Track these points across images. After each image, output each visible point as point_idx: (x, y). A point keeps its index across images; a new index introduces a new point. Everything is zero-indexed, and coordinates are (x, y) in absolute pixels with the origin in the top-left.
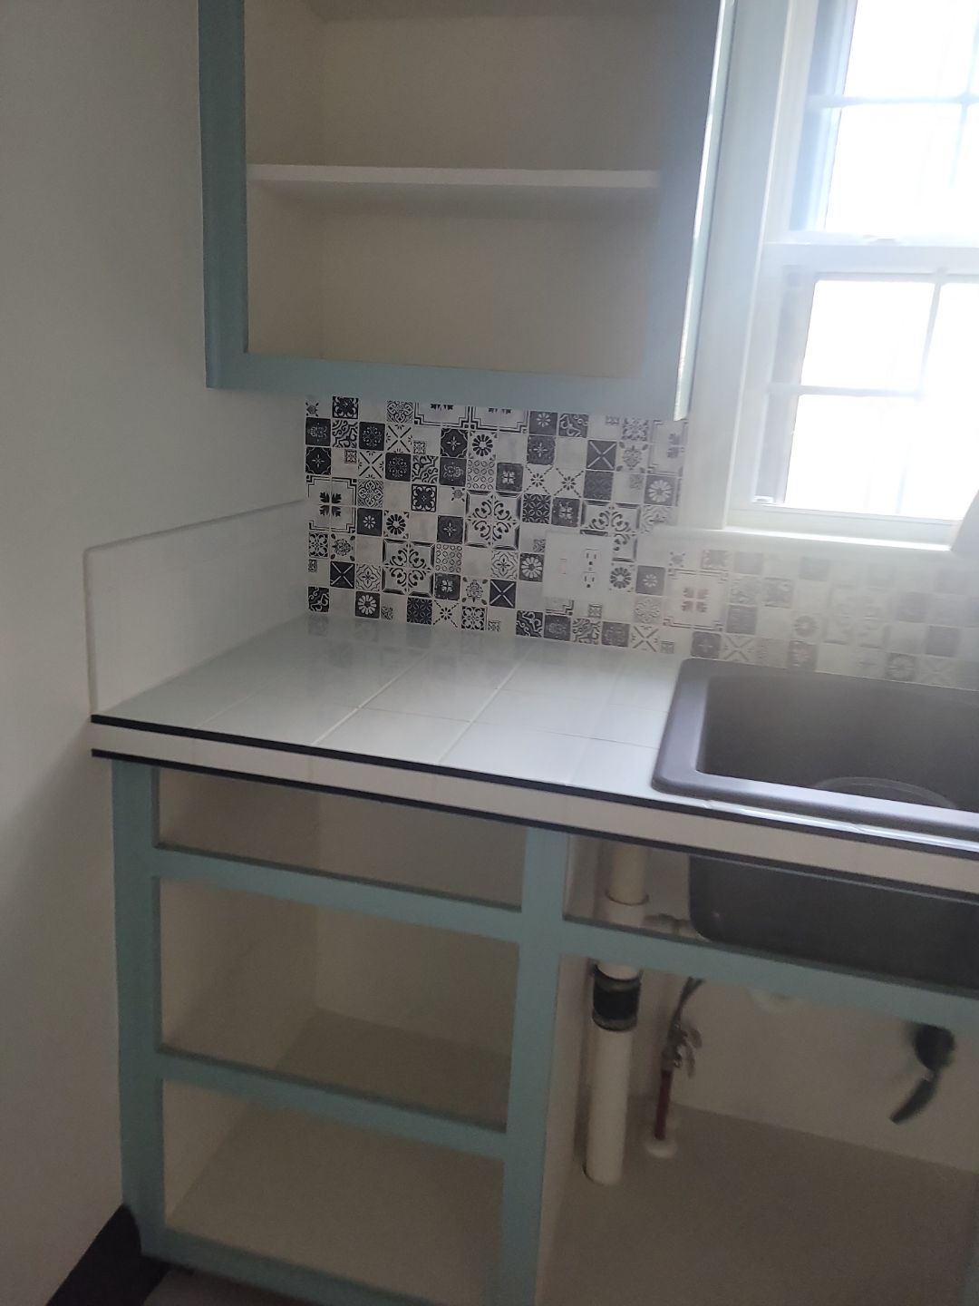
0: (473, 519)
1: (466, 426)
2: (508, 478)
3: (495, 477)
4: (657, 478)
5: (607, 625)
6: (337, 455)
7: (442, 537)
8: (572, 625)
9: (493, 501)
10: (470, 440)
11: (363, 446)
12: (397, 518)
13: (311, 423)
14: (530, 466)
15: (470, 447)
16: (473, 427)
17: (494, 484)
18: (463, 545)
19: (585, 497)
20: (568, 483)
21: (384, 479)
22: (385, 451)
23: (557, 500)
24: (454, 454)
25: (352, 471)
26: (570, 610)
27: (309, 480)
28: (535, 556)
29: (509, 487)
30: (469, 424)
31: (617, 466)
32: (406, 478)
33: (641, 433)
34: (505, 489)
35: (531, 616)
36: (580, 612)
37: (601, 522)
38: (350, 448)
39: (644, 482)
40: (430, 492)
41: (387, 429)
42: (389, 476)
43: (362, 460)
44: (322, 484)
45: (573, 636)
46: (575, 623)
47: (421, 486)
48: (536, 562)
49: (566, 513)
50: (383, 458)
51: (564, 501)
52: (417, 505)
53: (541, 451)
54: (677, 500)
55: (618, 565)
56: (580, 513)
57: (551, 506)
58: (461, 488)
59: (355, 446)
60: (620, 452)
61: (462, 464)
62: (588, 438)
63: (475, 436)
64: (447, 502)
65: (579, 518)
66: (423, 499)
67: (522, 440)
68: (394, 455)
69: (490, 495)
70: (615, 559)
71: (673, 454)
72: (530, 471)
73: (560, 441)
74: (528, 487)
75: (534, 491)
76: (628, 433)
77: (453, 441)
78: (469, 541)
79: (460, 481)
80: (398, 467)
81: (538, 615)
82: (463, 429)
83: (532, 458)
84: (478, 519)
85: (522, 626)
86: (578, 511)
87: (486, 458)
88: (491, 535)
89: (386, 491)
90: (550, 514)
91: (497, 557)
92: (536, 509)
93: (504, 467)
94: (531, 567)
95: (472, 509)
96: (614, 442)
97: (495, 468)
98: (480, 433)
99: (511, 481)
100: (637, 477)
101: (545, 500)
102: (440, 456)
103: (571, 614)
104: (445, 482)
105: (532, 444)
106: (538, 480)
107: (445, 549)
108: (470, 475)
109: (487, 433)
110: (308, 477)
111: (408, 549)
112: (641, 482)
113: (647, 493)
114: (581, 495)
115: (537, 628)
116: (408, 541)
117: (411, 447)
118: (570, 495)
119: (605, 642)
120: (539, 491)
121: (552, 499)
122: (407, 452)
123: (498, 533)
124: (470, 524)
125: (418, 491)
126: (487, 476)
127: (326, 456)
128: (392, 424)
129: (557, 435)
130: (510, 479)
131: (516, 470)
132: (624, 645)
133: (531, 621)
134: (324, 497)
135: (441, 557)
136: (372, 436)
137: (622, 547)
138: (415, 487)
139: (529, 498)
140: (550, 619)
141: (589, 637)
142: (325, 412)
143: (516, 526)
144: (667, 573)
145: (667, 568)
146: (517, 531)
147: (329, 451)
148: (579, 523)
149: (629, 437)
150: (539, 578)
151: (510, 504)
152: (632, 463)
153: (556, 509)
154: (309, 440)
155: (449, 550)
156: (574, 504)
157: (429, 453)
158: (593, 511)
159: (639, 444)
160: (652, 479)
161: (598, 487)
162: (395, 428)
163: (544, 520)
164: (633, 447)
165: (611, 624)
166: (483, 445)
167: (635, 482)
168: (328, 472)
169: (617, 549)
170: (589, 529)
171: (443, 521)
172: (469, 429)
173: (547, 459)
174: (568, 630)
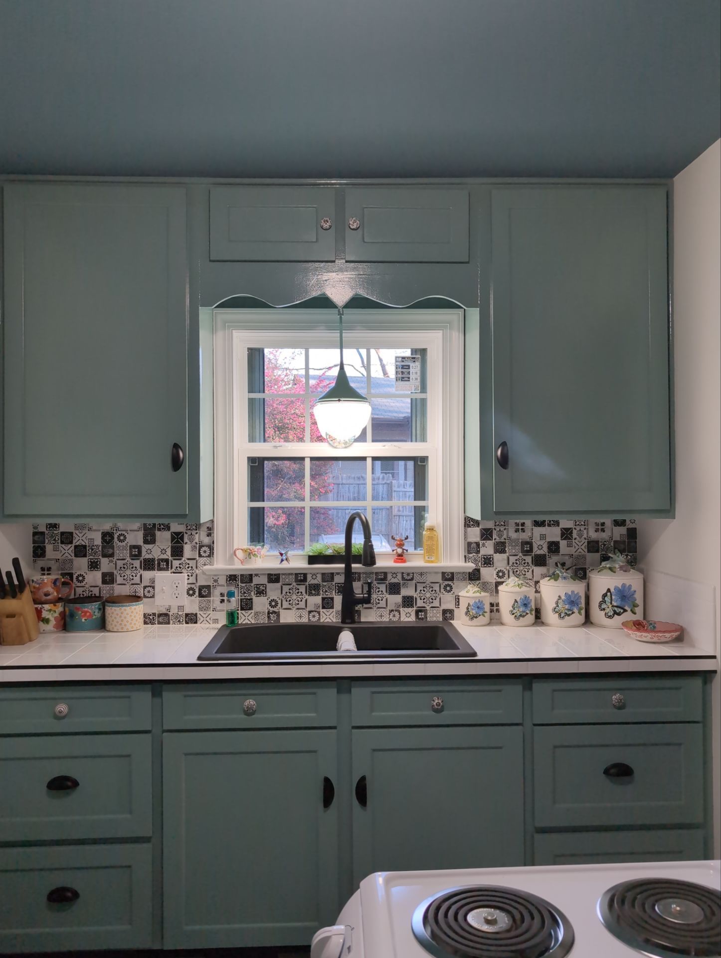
0: (119, 572)
1: (113, 530)
2: (135, 552)
3: (128, 552)
4: (203, 546)
5: (187, 615)
6: (49, 548)
7: (104, 582)
8: (170, 617)
9: (128, 563)
10: (116, 536)
11: (62, 543)
12: (81, 575)
13: (35, 534)
14: (145, 545)
15: (116, 539)
16: (116, 530)
17: (128, 555)
18: (114, 585)
19: (172, 557)
20: (163, 551)
21: (73, 557)
22: (73, 545)
23: (159, 560)
24: (108, 543)
25: (58, 555)
26: (169, 610)
27: (35, 561)
28: (150, 586)
29: (135, 556)
30: (115, 529)
31: (184, 542)
32: (85, 556)
33: (194, 527)
34: (134, 557)
35: (150, 615)
36: (174, 611)
37: (180, 568)
38: (56, 544)
39: (198, 548)
40: (97, 562)
41: (74, 534)
42: (76, 556)
43: (62, 549)
44: (41, 563)
45: (171, 622)
46: (172, 616)
47: (93, 559)
48: (151, 589)
49: (163, 565)
50: (73, 548)
51: (162, 560)
52: (91, 568)
53: (150, 538)
54: (213, 554)
55: (189, 586)
56: (170, 564)
57: (156, 562)
58: (112, 558)
59: (58, 543)
60: (186, 537)
61: (113, 548)
62: (171, 531)
63: (118, 534)
64: (106, 565)
65: (170, 567)
66: (94, 566)
67: (141, 534)
68: (79, 546)
69: (127, 560)
70: (188, 584)
71: (209, 535)
72: (145, 548)
73: (158, 533)
74: (145, 555)
75: (148, 556)
76: (189, 528)
77: (107, 538)
78: (118, 582)
79: (112, 555)
80: (81, 551)
81: (154, 614)
82: (112, 531)
83: (146, 542)
84: (122, 572)
85: (147, 620)
86: (169, 564)
87: (124, 544)
88: (128, 579)
89: (75, 563)
90: (156, 566)
91: (132, 589)
92: (149, 565)
93: (133, 547)
94: (149, 592)
95: (118, 568)
96: (181, 532)
97: (128, 548)
98: (120, 533)
99: (136, 553)
100: (195, 546)
101: (153, 560)
102: (101, 545)
103: (169, 611)
104: (104, 556)
105: (145, 536)
106: (149, 551)
107: (107, 587)
108: (117, 552)
109: (123, 533)
110: (33, 560)
111: (87, 590)
112: (196, 548)
113: (199, 553)
114: (170, 556)
115: (154, 620)
116: (87, 586)
117: (87, 542)
118: (165, 557)
119: (187, 623)
120: (150, 556)
121: (156, 559)
122: (85, 544)
123: (132, 578)
124: (117, 574)
125: (91, 561)
126: (125, 552)
127: (43, 550)
128: (77, 532)
129: (157, 531)
130: (135, 553)
131: (139, 548)
132: (196, 622)
133: (151, 617)
134: (43, 569)
135: (104, 592)
136: (67, 538)
137: (190, 577)
138: (89, 560)
139: (145, 560)
140: (160, 615)
141: (179, 621)
142: (42, 529)
143: (140, 573)
144: (212, 587)
145: (212, 585)
146: (141, 576)
147: (45, 546)
148: (170, 569)
149: (190, 529)
150: (153, 597)
151: (137, 563)
152: (191, 541)
153: (159, 564)
154: (34, 542)
155: (108, 588)
156: (167, 561)
157: (96, 543)
158: (176, 563)
159: (194, 532)
160: (201, 547)
161: (177, 552)
162: (78, 534)
163: (153, 569)
164: (191, 534)
165: (189, 614)
166: (122, 538)
167: (194, 548)
168: (45, 557)
169: (188, 579)
170: (175, 571)
171: (104, 575)
172: (115, 531)
173: (153, 541)
174: (169, 620)
